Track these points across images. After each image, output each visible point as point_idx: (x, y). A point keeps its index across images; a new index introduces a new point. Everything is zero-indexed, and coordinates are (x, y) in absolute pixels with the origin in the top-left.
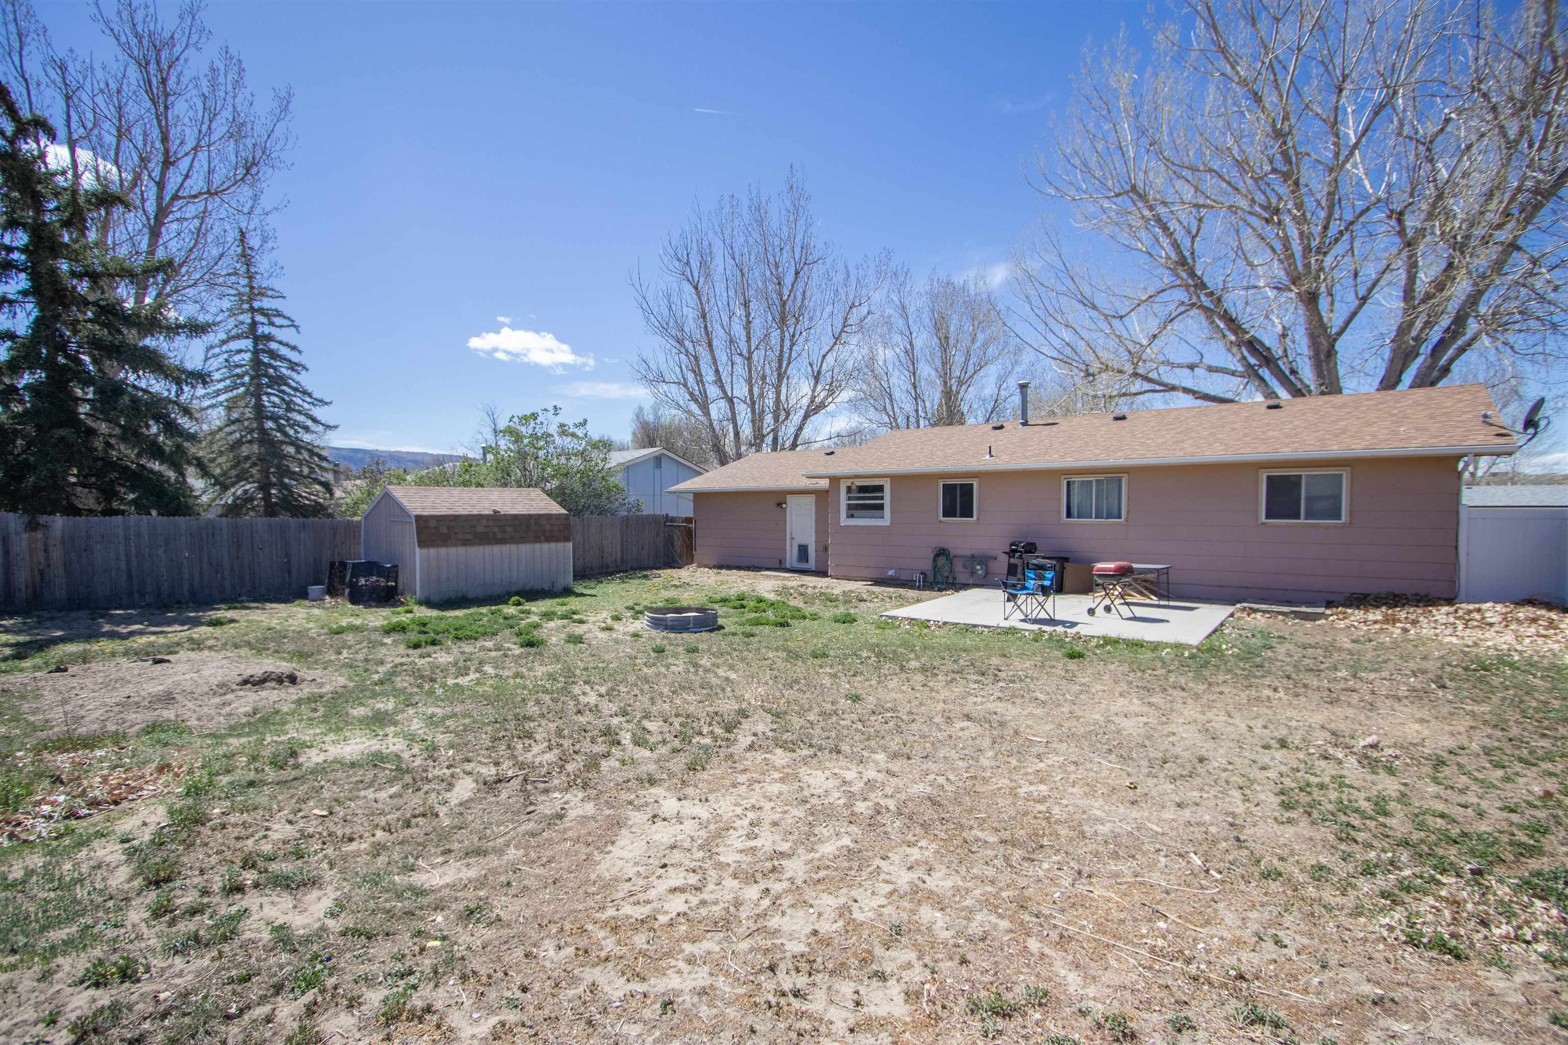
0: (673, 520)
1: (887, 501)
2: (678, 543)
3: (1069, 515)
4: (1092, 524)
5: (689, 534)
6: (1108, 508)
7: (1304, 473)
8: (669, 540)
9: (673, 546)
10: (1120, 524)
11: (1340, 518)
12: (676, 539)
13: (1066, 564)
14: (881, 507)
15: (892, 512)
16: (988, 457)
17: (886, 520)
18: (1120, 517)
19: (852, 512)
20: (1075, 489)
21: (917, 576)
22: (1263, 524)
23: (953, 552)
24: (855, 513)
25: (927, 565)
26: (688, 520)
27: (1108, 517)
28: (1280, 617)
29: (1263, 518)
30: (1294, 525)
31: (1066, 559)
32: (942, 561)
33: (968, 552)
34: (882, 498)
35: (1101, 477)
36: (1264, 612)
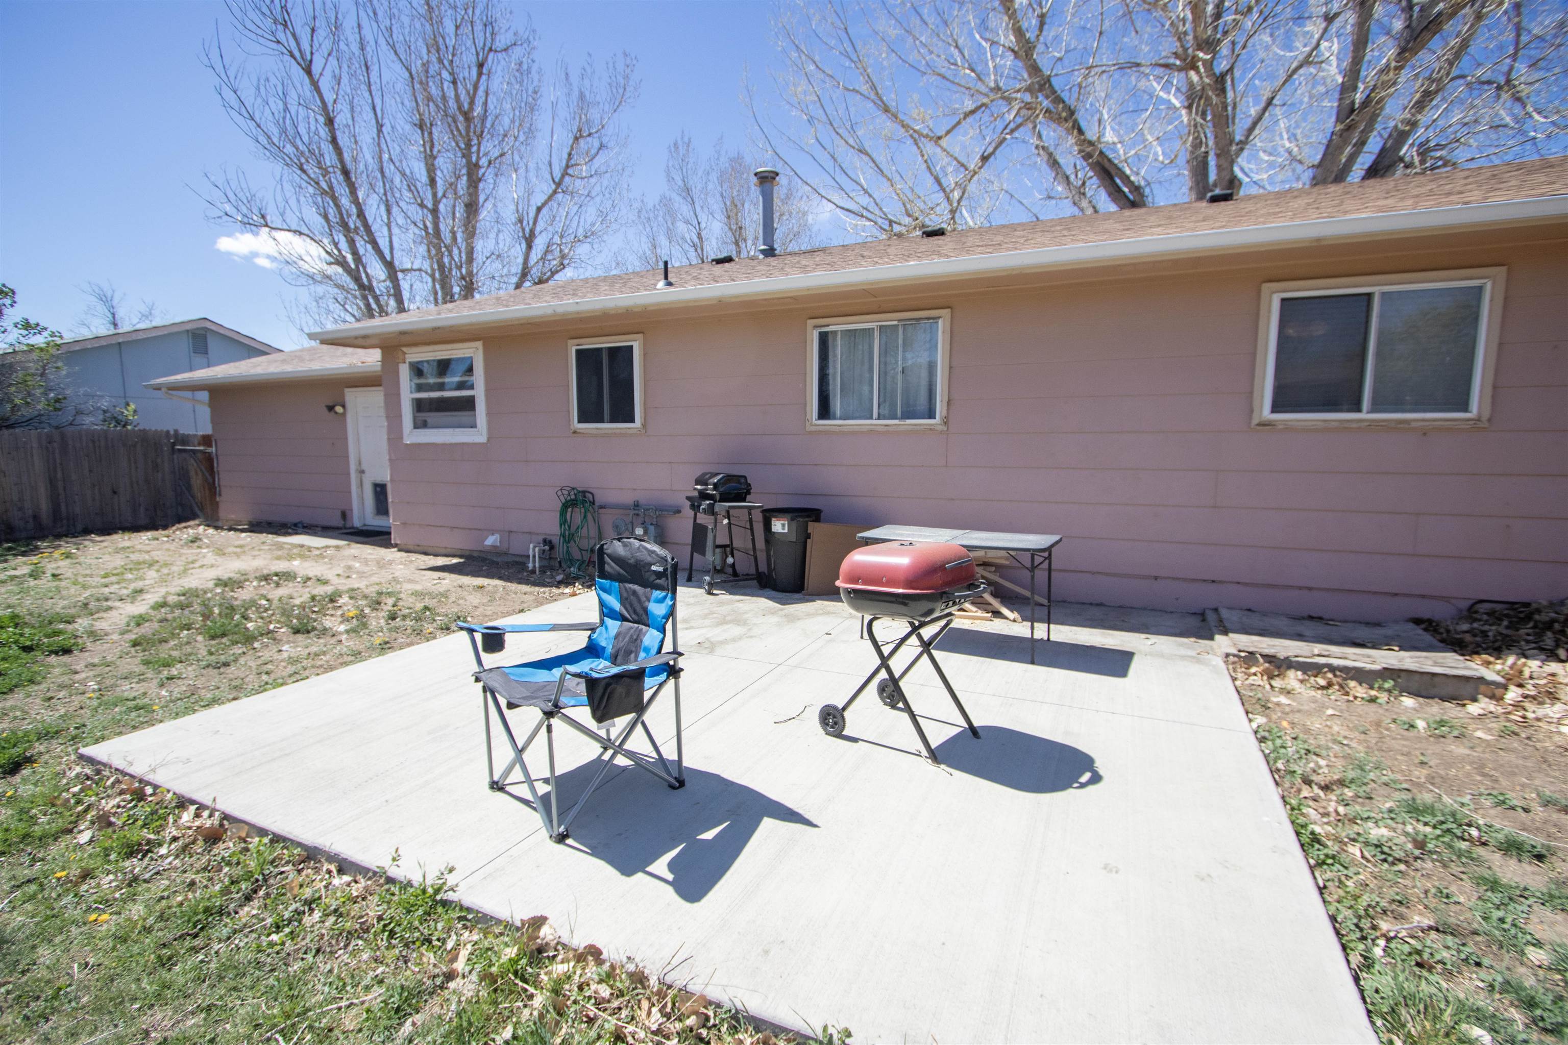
0: (184, 440)
1: (479, 393)
2: (197, 481)
3: (825, 411)
4: (871, 432)
5: (209, 462)
6: (906, 390)
7: (1377, 288)
8: (183, 476)
9: (189, 488)
10: (931, 429)
11: (1465, 408)
12: (192, 473)
13: (813, 527)
14: (468, 404)
15: (489, 414)
16: (661, 284)
17: (478, 435)
18: (931, 415)
19: (423, 416)
20: (838, 350)
21: (533, 550)
22: (1263, 424)
23: (600, 498)
24: (431, 417)
25: (551, 527)
26: (207, 440)
27: (907, 415)
28: (1359, 690)
29: (1266, 412)
30: (1343, 427)
31: (814, 514)
32: (576, 516)
33: (627, 498)
34: (472, 387)
35: (890, 320)
36: (1310, 669)
